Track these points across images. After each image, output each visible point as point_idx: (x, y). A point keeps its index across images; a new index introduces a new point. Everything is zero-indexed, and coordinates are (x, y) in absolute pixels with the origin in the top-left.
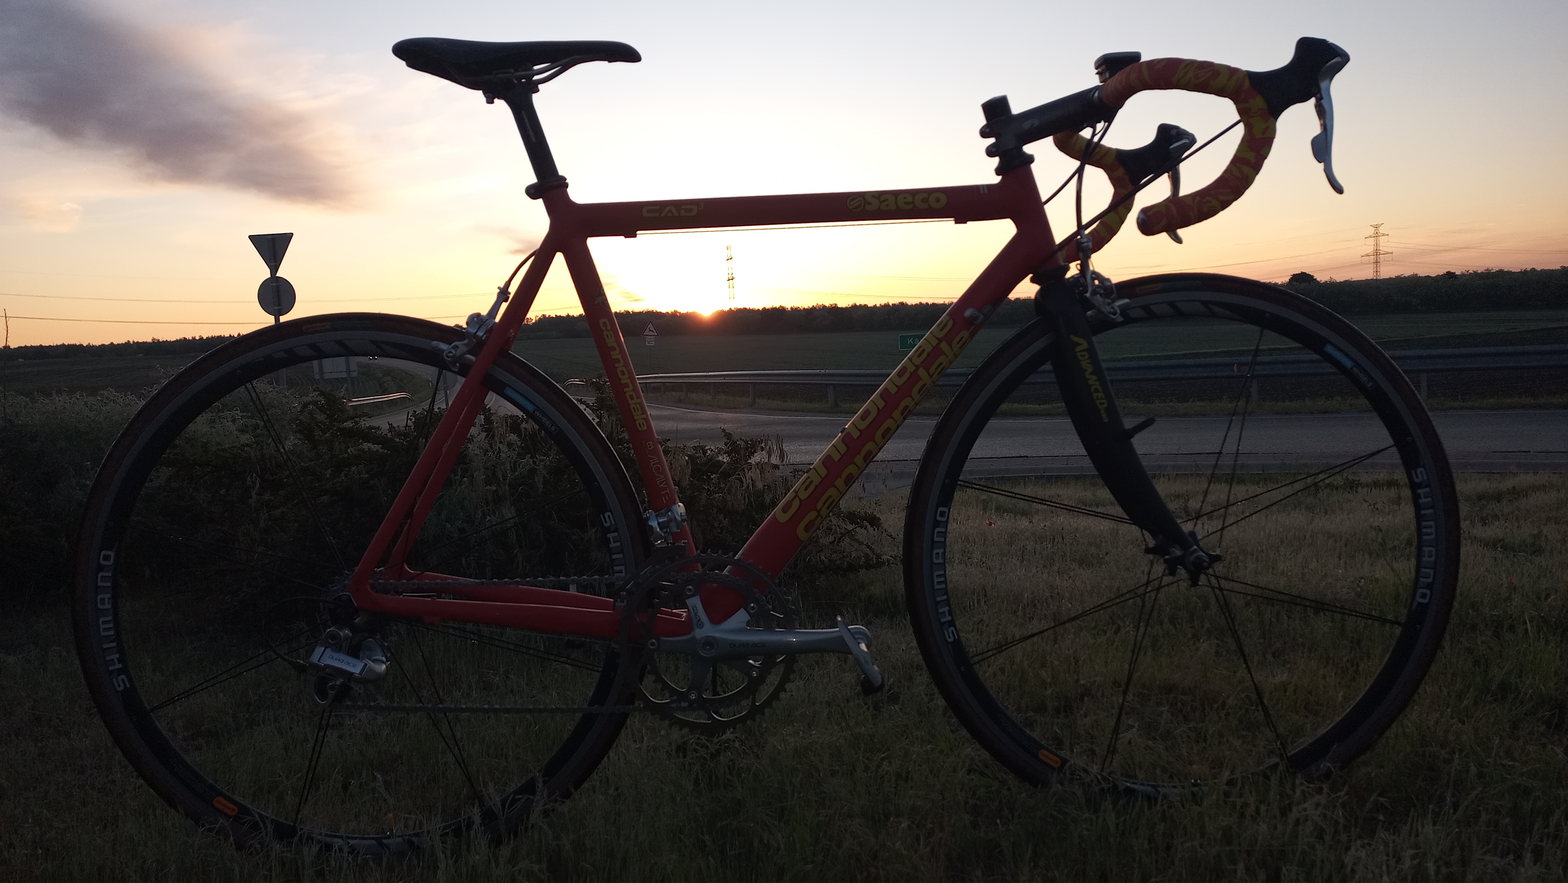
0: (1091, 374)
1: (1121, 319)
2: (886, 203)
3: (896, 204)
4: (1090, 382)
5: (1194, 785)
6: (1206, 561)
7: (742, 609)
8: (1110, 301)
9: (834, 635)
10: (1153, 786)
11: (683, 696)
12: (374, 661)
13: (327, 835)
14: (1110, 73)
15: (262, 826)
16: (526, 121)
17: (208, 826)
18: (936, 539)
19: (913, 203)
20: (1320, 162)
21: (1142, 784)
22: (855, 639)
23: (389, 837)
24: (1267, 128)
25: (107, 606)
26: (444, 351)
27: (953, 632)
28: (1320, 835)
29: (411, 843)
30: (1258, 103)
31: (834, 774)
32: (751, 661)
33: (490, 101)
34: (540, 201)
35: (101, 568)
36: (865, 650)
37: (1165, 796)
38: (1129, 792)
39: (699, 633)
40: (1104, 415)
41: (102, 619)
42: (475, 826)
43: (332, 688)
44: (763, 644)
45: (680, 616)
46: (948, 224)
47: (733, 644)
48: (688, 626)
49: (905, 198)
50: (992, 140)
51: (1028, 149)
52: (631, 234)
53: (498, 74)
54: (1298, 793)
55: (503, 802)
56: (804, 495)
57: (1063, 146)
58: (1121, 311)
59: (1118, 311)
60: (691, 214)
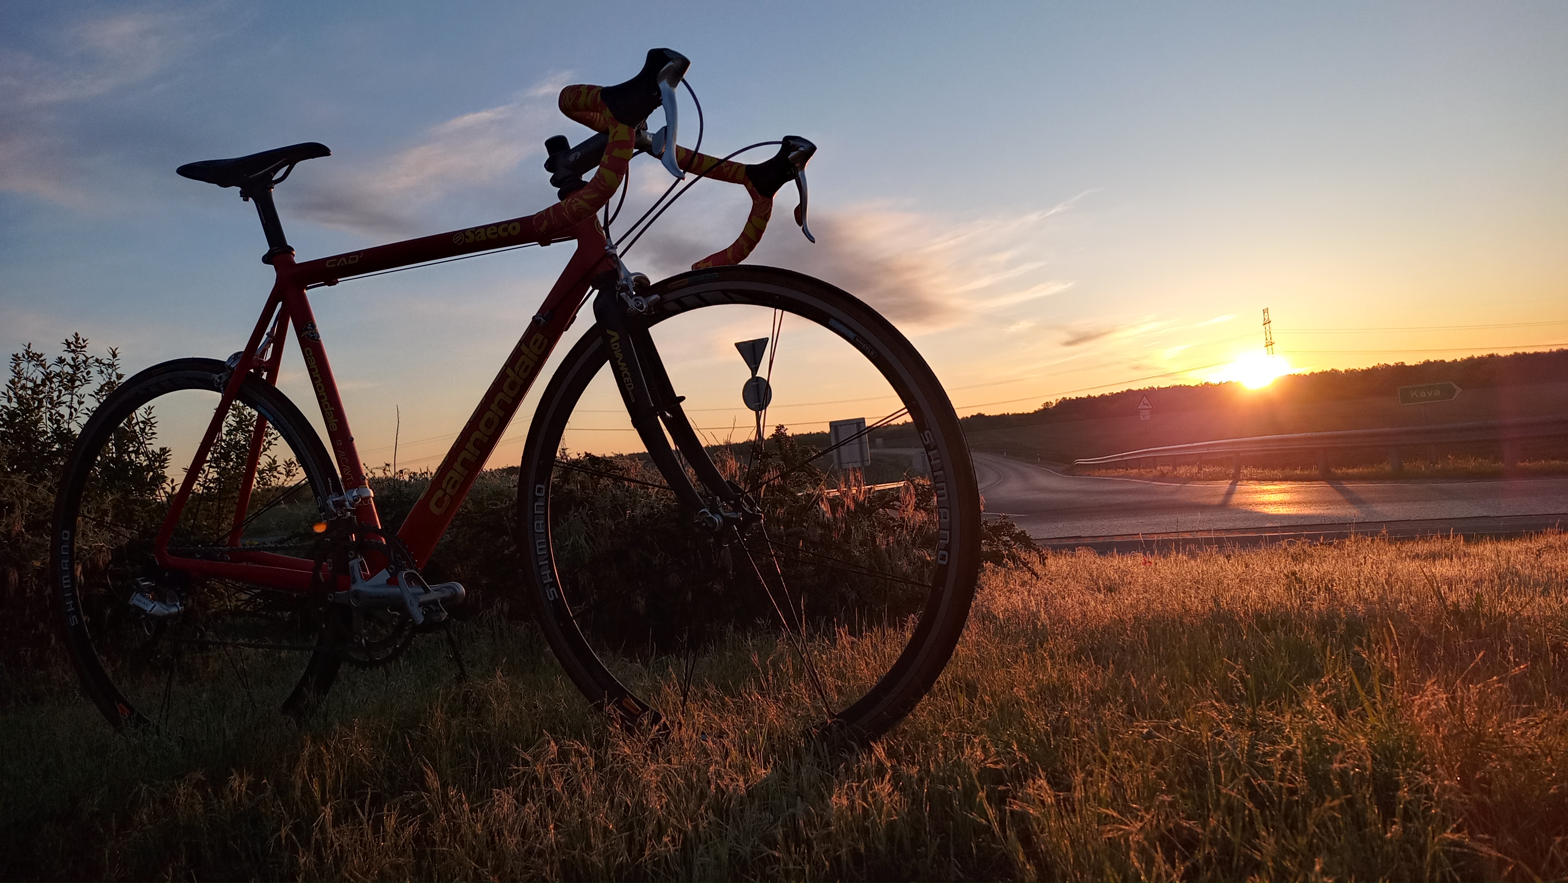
1: (651, 313)
2: (479, 235)
3: (486, 235)
4: (621, 369)
7: (386, 570)
12: (170, 605)
16: (260, 209)
18: (536, 512)
19: (497, 233)
33: (244, 200)
34: (271, 265)
35: (63, 542)
39: (352, 588)
41: (64, 577)
47: (378, 597)
49: (492, 230)
52: (332, 282)
58: (649, 307)
59: (645, 307)
60: (356, 262)
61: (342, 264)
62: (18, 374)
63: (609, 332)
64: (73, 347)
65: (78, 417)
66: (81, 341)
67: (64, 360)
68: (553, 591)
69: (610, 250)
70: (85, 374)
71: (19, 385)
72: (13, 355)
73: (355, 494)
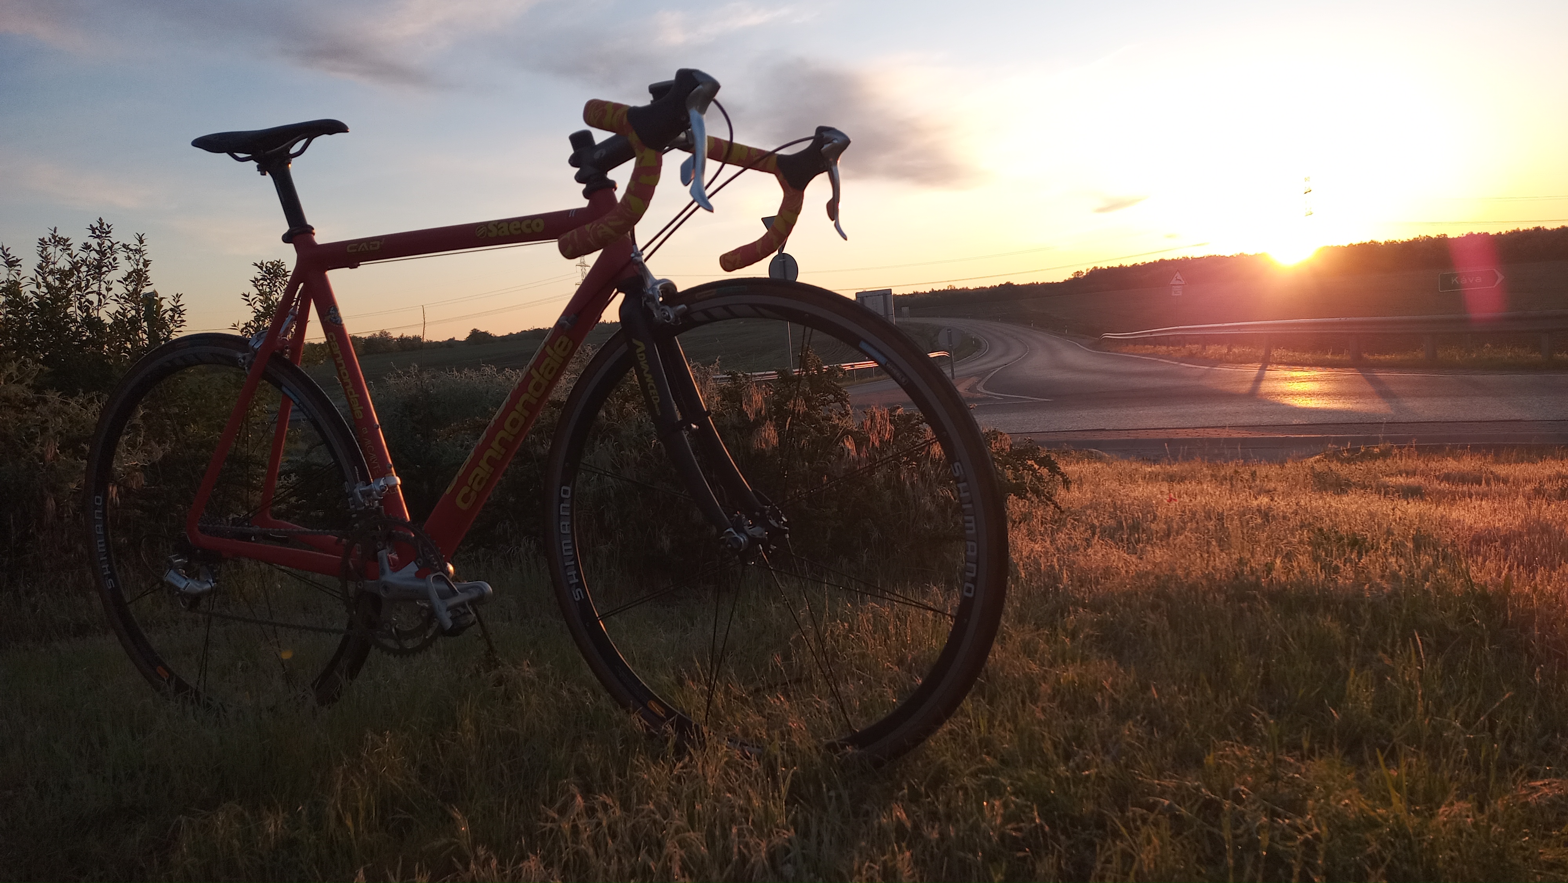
0: (647, 373)
2: (502, 230)
3: (509, 231)
4: (647, 380)
7: (414, 562)
12: (203, 582)
16: (279, 186)
19: (520, 229)
25: (101, 533)
33: (260, 172)
34: (291, 245)
35: (95, 507)
39: (382, 579)
40: (658, 410)
41: (99, 541)
47: (406, 589)
49: (515, 225)
51: (609, 175)
52: (353, 265)
58: (676, 316)
59: (671, 317)
60: (375, 248)
61: (363, 250)
62: (46, 259)
63: (635, 341)
64: (97, 232)
65: (107, 303)
66: (105, 226)
67: (90, 246)
68: (579, 592)
69: (636, 258)
70: (111, 260)
71: (47, 270)
72: (40, 239)
73: (382, 483)
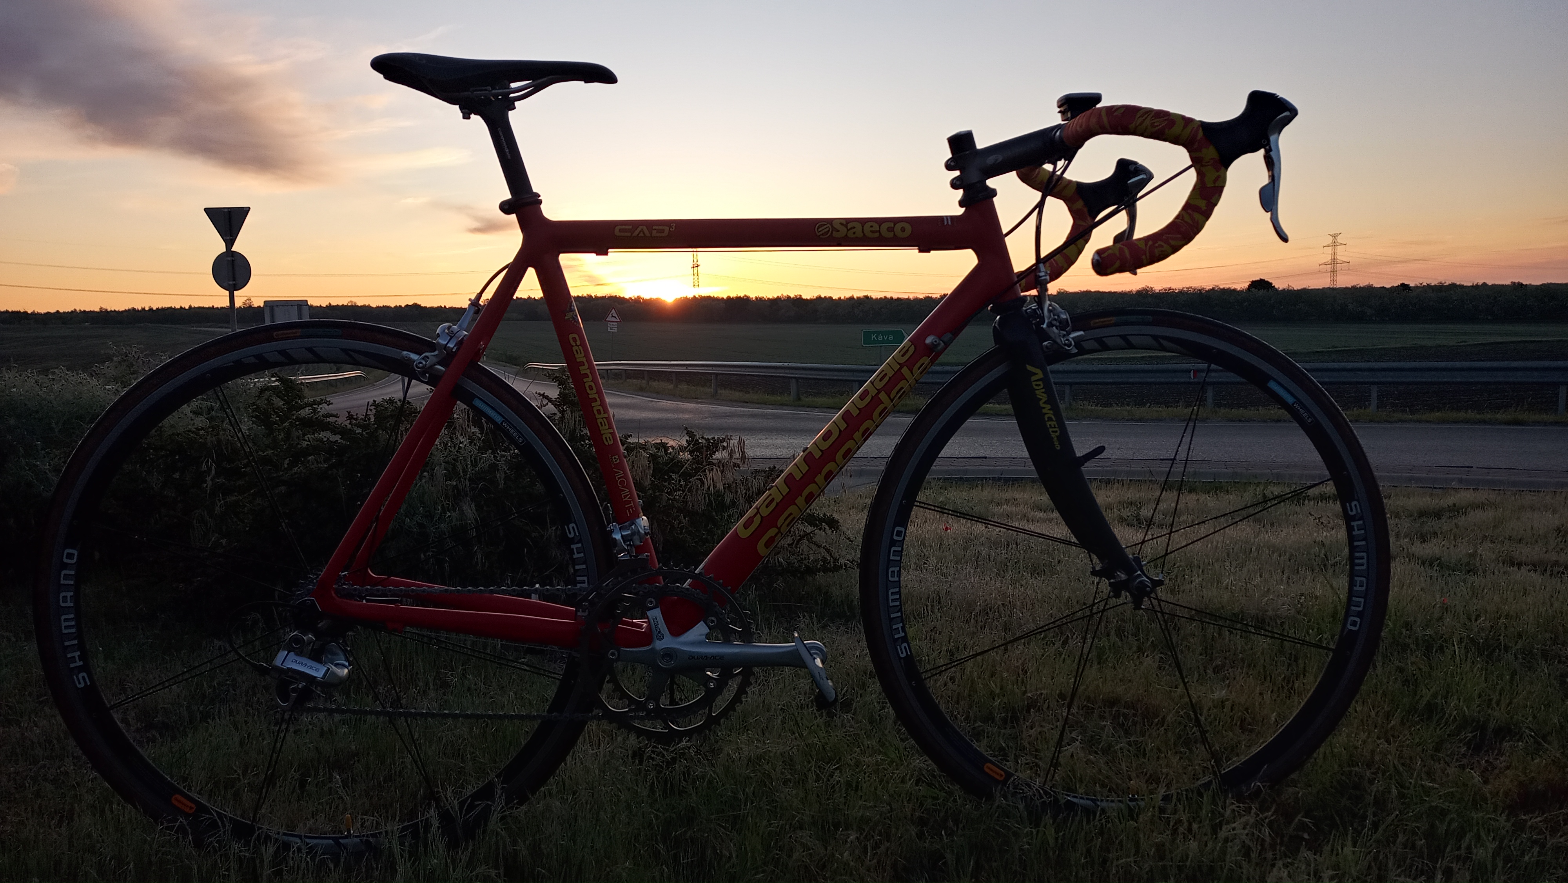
0: (1045, 403)
1: (1075, 351)
2: (854, 230)
3: (863, 232)
4: (1044, 411)
5: (1131, 800)
6: (1149, 587)
7: (702, 622)
8: (1065, 333)
9: (792, 648)
10: (1092, 800)
11: (641, 706)
12: (336, 665)
13: (284, 834)
14: (1071, 114)
15: (220, 824)
16: (502, 137)
17: (165, 825)
18: (892, 558)
19: (879, 231)
20: (1267, 212)
21: (1081, 798)
22: (812, 656)
23: (346, 837)
24: (1219, 177)
25: (70, 604)
26: (414, 361)
27: (905, 647)
28: (1246, 852)
29: (368, 842)
30: (1211, 153)
31: (786, 782)
32: (709, 673)
33: (466, 117)
34: (514, 216)
35: (65, 566)
36: (821, 665)
37: (1103, 811)
38: (1070, 805)
39: (659, 645)
40: (1056, 443)
41: (63, 617)
42: (433, 829)
43: (294, 690)
44: (721, 657)
45: (640, 626)
46: (913, 252)
47: (692, 656)
48: (648, 637)
49: (872, 226)
50: (957, 173)
51: (991, 183)
52: (602, 251)
53: (475, 91)
54: (1228, 812)
55: (461, 805)
56: (765, 512)
57: (1025, 178)
60: (663, 235)
61: (641, 234)
63: (1029, 367)
